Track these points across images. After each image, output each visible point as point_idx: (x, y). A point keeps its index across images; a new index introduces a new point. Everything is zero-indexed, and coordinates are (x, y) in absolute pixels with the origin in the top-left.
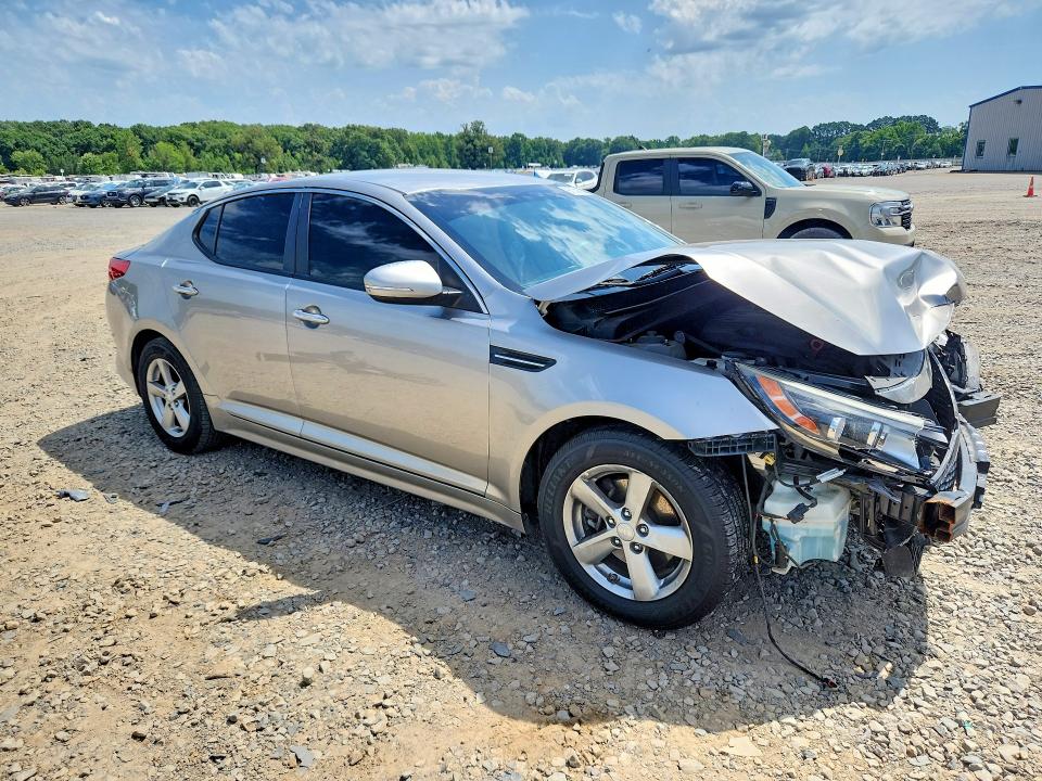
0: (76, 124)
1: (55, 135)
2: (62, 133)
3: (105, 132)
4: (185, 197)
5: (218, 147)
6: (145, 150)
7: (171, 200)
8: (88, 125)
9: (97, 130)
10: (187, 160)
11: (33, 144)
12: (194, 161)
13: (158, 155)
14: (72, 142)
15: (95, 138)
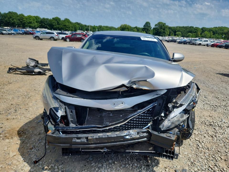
0: (190, 27)
1: (185, 29)
2: (187, 29)
3: (196, 29)
4: (198, 43)
5: (220, 33)
6: (202, 33)
7: (195, 44)
8: (193, 27)
9: (194, 28)
10: (211, 36)
11: (181, 31)
12: (212, 36)
13: (204, 34)
14: (188, 31)
15: (193, 30)
